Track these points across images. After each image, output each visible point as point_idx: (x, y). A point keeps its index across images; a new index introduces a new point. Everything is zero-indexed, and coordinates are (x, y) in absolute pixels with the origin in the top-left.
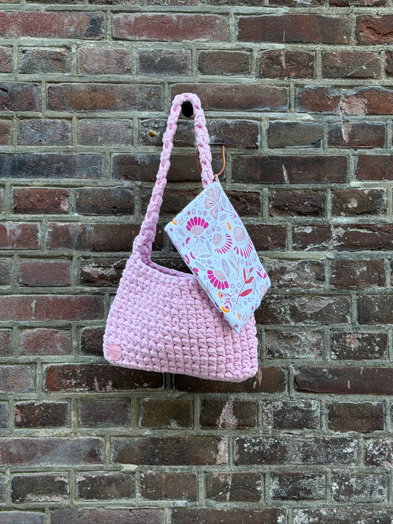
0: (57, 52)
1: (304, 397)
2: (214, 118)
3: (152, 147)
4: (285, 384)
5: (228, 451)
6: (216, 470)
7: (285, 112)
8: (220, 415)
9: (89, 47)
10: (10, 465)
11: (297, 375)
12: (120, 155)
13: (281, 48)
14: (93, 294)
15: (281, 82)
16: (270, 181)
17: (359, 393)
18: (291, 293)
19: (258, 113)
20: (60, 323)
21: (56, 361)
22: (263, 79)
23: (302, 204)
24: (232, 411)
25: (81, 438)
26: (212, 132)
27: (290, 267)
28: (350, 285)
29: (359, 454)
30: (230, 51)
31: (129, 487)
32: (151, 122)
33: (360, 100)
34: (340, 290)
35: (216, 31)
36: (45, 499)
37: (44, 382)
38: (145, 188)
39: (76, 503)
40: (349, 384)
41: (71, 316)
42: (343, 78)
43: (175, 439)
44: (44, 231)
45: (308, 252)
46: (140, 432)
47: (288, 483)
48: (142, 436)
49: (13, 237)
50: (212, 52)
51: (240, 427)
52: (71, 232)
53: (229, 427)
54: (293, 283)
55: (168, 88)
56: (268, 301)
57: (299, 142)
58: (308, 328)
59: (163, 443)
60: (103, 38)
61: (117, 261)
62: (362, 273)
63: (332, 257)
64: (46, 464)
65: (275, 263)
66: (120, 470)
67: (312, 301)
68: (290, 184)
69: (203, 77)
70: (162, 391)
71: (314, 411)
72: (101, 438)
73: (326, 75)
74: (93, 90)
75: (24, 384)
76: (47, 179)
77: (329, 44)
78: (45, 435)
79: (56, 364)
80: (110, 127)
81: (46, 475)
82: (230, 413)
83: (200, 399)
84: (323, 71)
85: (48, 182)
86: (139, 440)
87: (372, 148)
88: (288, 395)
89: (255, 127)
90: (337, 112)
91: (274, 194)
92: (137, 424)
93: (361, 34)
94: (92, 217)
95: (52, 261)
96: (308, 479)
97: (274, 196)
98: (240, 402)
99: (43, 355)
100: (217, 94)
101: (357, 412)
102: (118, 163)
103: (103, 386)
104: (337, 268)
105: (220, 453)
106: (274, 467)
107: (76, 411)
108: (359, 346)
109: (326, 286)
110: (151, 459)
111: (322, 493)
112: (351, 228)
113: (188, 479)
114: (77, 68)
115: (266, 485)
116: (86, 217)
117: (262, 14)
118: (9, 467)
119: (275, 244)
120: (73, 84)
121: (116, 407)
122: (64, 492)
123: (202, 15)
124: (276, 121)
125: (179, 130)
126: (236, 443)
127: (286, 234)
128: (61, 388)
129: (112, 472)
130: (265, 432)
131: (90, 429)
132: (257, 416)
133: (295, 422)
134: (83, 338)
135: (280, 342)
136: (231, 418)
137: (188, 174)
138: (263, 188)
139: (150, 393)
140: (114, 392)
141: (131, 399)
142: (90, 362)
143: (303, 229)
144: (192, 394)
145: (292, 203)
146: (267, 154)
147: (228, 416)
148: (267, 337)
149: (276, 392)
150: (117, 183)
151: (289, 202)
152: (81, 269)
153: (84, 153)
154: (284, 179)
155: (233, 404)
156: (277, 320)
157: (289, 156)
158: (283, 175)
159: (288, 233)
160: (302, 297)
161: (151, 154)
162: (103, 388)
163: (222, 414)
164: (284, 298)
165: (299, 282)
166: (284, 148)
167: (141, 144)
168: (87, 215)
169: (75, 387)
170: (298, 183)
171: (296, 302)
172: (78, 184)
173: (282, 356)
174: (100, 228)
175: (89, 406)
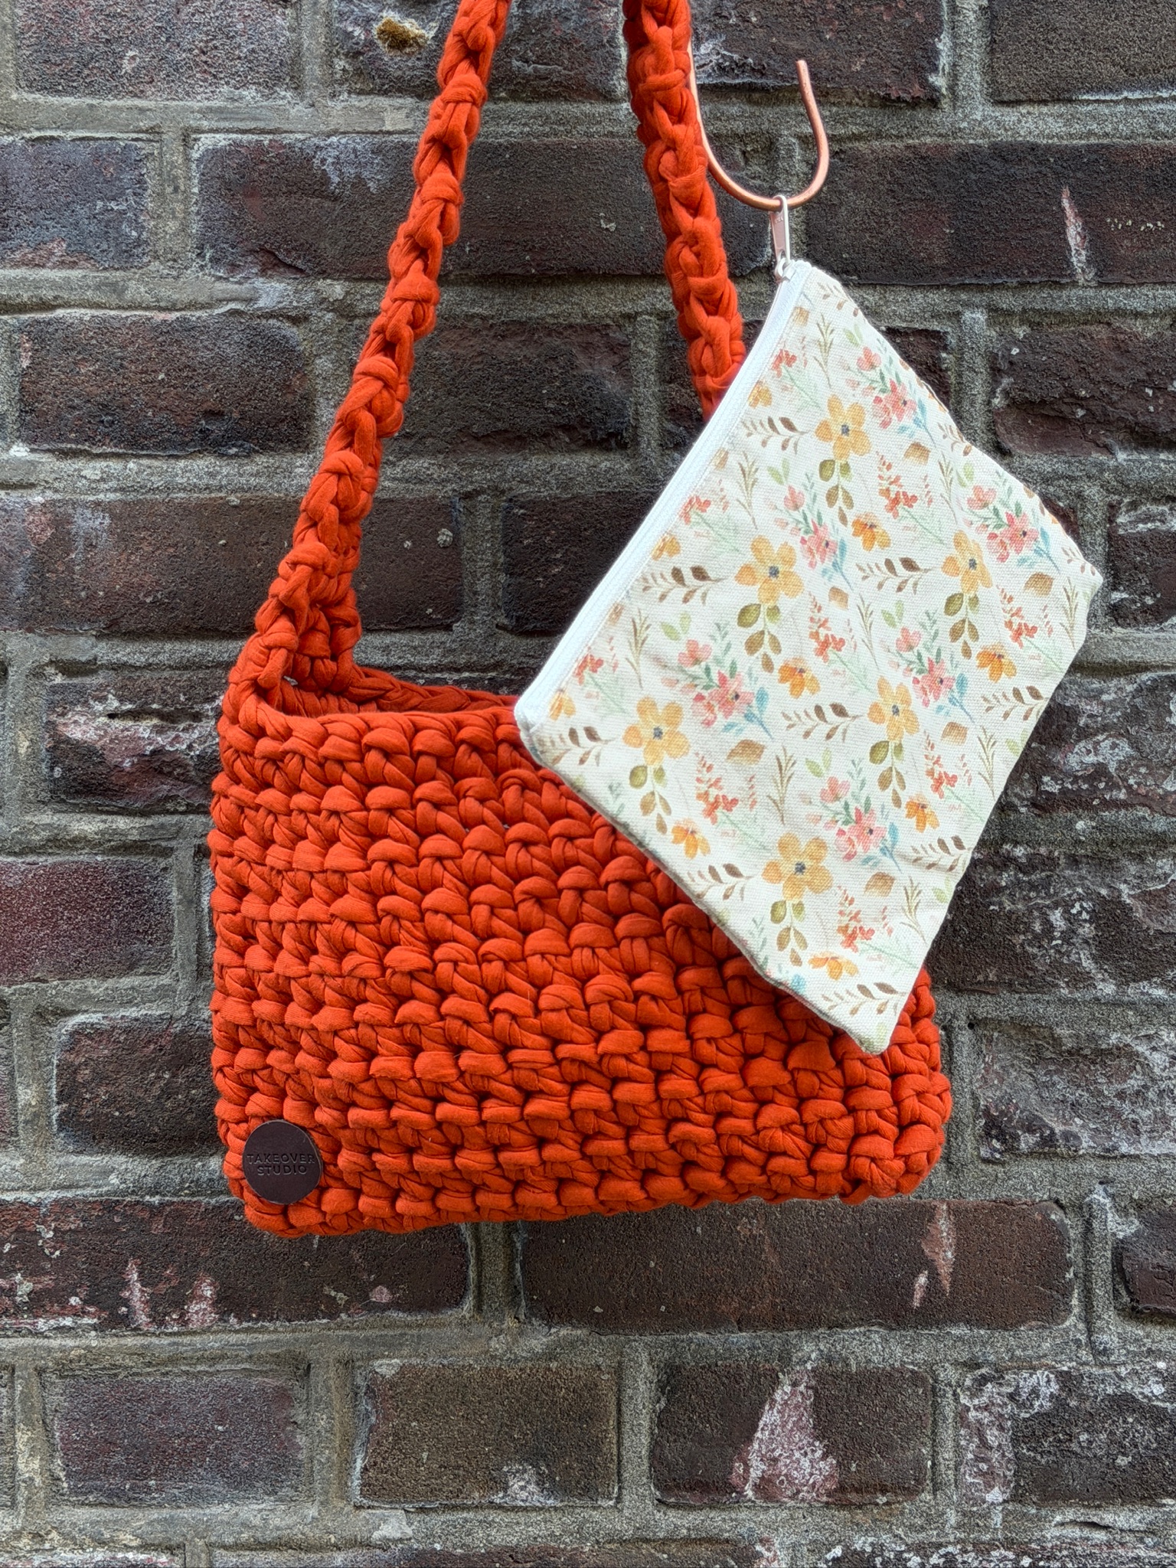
1: (1164, 1346)
3: (398, 102)
4: (1070, 1283)
8: (749, 1440)
11: (1126, 1240)
12: (237, 144)
14: (114, 850)
16: (997, 274)
18: (1100, 837)
23: (1157, 389)
24: (808, 1421)
25: (65, 1556)
26: (705, 20)
27: (1094, 708)
41: (6, 959)
43: (528, 1554)
46: (357, 1523)
48: (369, 1545)
51: (847, 1494)
53: (793, 1497)
54: (1109, 788)
56: (986, 876)
57: (1145, 70)
68: (1101, 285)
70: (462, 1324)
72: (162, 1559)
82: (801, 1429)
83: (651, 1361)
86: (354, 1560)
88: (1083, 1338)
91: (1016, 342)
92: (343, 1485)
94: (102, 464)
97: (1015, 351)
98: (850, 1377)
102: (228, 185)
103: (169, 1303)
107: (40, 1429)
116: (69, 466)
121: (238, 1406)
125: (537, 10)
130: (973, 1519)
131: (107, 1513)
132: (929, 1443)
133: (1117, 1468)
134: (67, 1070)
135: (1044, 1079)
136: (806, 1454)
137: (581, 241)
138: (960, 308)
139: (402, 1335)
140: (223, 1331)
141: (309, 1366)
142: (105, 1189)
143: (1162, 514)
144: (612, 1337)
145: (1110, 384)
146: (984, 135)
147: (789, 1443)
148: (980, 1053)
149: (1023, 1322)
150: (223, 291)
151: (1092, 380)
152: (51, 725)
153: (49, 133)
154: (1069, 264)
155: (813, 1383)
156: (1031, 974)
157: (1093, 141)
158: (1066, 240)
159: (1088, 539)
160: (1154, 855)
161: (391, 138)
162: (169, 1314)
163: (758, 1434)
164: (1062, 861)
165: (1139, 784)
166: (1070, 101)
167: (341, 84)
168: (75, 454)
169: (30, 1310)
170: (1141, 284)
171: (1125, 882)
172: (25, 297)
173: (1056, 1147)
174: (141, 522)
175: (100, 1399)
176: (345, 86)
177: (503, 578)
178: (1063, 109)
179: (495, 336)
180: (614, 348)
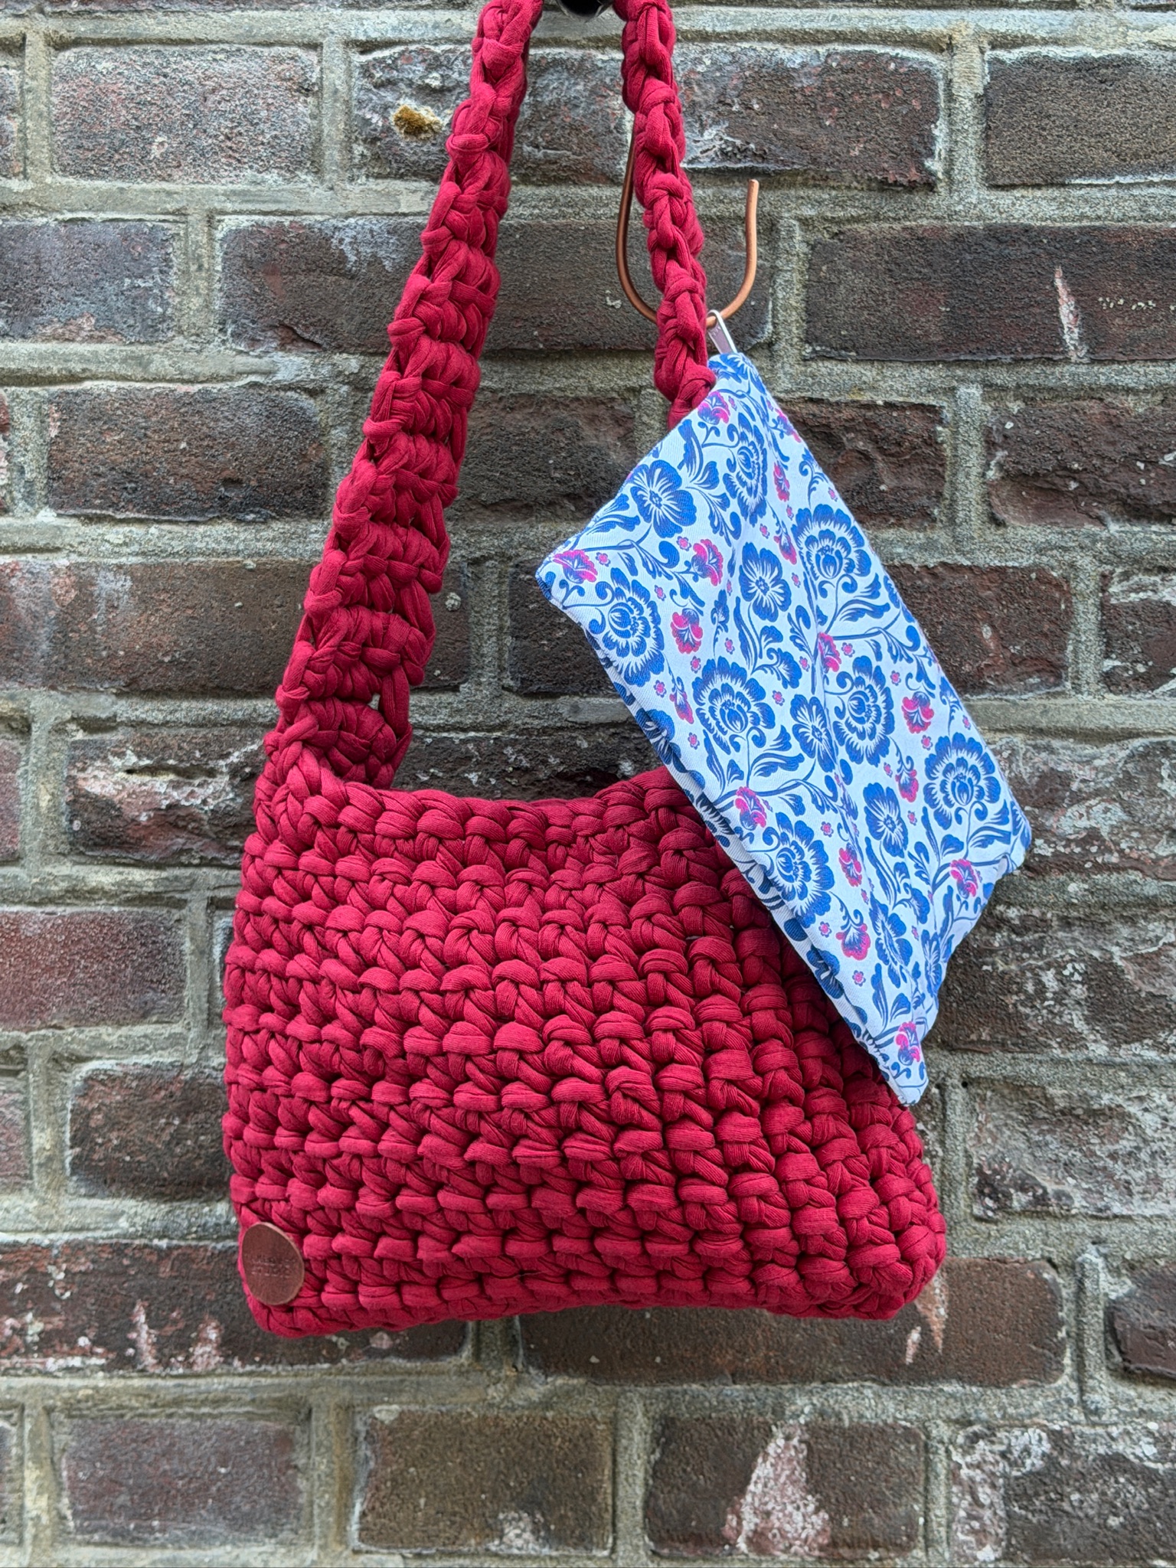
1: (1154, 1407)
2: (719, 37)
3: (413, 185)
4: (1062, 1342)
7: (1072, 5)
8: (742, 1491)
11: (1119, 1301)
12: (258, 225)
14: (129, 902)
16: (993, 352)
18: (1093, 900)
19: (935, 14)
23: (1148, 462)
24: (801, 1475)
26: (709, 108)
27: (1087, 773)
32: (409, 60)
41: (23, 1006)
45: (1175, 702)
51: (839, 1549)
52: (21, 603)
54: (1101, 852)
56: (980, 937)
57: (1136, 156)
61: (243, 742)
65: (1014, 752)
68: (1093, 362)
70: (461, 1372)
80: (210, 84)
82: (794, 1483)
83: (646, 1412)
88: (1075, 1398)
89: (921, 82)
91: (1011, 417)
92: (342, 1530)
94: (125, 529)
97: (1009, 425)
98: (843, 1432)
102: (249, 263)
103: (175, 1346)
107: (48, 1467)
116: (94, 531)
119: (1015, 662)
121: (240, 1449)
124: (1025, 51)
125: (547, 98)
127: (1069, 613)
131: (111, 1553)
132: (921, 1499)
133: (1109, 1528)
134: (81, 1116)
135: (1037, 1138)
136: (798, 1508)
137: (586, 317)
138: (955, 384)
139: (402, 1381)
140: (228, 1374)
141: (310, 1411)
142: (114, 1232)
143: (1154, 584)
144: (607, 1387)
145: (1102, 457)
146: (979, 218)
147: (782, 1497)
148: (973, 1111)
149: (1014, 1380)
150: (244, 364)
151: (1084, 454)
152: (71, 780)
153: (80, 215)
154: (1062, 341)
155: (807, 1436)
156: (1023, 1034)
157: (1085, 223)
158: (1058, 319)
159: (1081, 608)
160: (1145, 918)
161: (406, 219)
162: (175, 1356)
163: (751, 1487)
164: (1055, 923)
165: (1131, 848)
166: (1063, 185)
167: (360, 168)
168: (100, 519)
169: (39, 1351)
170: (1133, 361)
171: (1118, 944)
172: (55, 371)
173: (1048, 1205)
174: (161, 584)
175: (107, 1440)
176: (363, 171)
177: (509, 641)
178: (1056, 193)
179: (504, 409)
180: (620, 420)
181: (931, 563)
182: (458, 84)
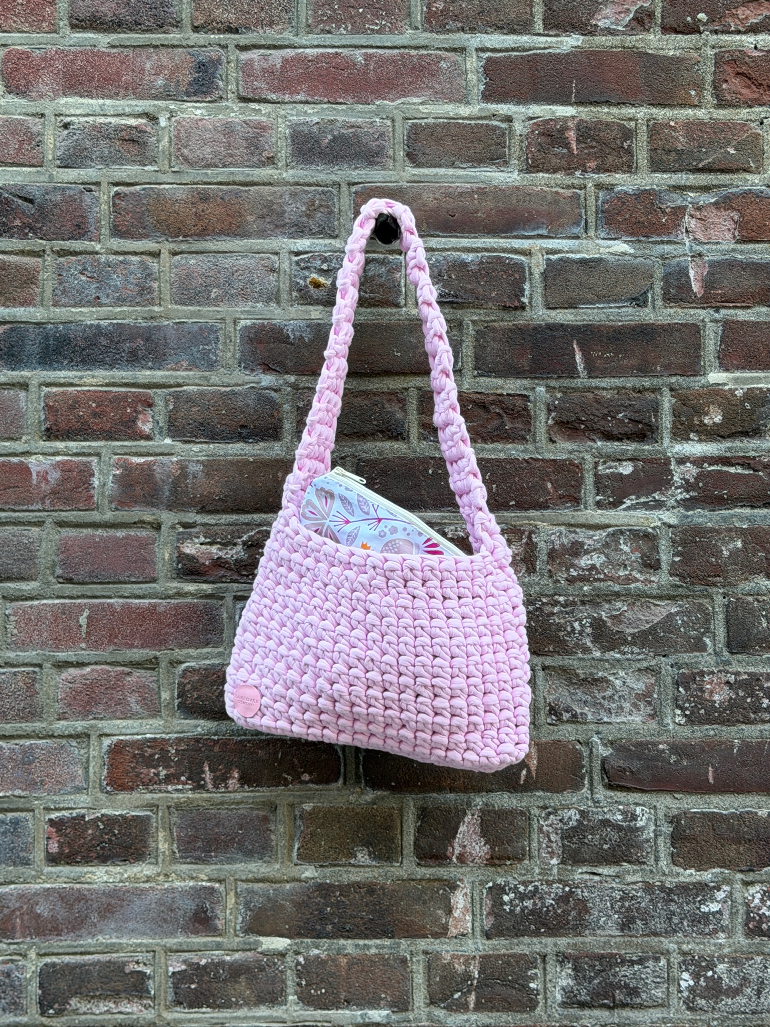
0: (131, 127)
1: (622, 800)
2: (438, 250)
3: (317, 308)
4: (584, 774)
5: (470, 910)
6: (448, 948)
7: (578, 238)
8: (454, 837)
9: (193, 116)
10: (36, 940)
11: (606, 757)
12: (254, 324)
13: (568, 115)
14: (201, 597)
15: (568, 180)
16: (549, 373)
17: (733, 792)
18: (593, 593)
19: (524, 241)
20: (137, 655)
21: (128, 731)
22: (534, 175)
23: (612, 417)
24: (478, 830)
25: (178, 884)
27: (590, 542)
28: (709, 576)
29: (733, 915)
30: (468, 122)
31: (273, 983)
32: (315, 259)
33: (724, 213)
34: (691, 587)
35: (440, 83)
36: (106, 1009)
37: (105, 772)
38: (304, 388)
39: (169, 1016)
40: (710, 774)
41: (158, 641)
42: (690, 171)
43: (365, 886)
44: (104, 474)
45: (626, 513)
46: (295, 871)
47: (592, 974)
48: (299, 880)
49: (43, 485)
50: (434, 124)
51: (494, 861)
52: (157, 475)
54: (597, 574)
55: (347, 193)
56: (547, 609)
57: (604, 296)
58: (627, 663)
59: (341, 895)
60: (221, 98)
61: (248, 531)
62: (734, 553)
63: (673, 521)
64: (107, 937)
65: (561, 533)
66: (255, 950)
67: (636, 608)
68: (589, 377)
69: (416, 171)
70: (338, 789)
71: (643, 829)
72: (217, 885)
73: (656, 166)
74: (201, 199)
75: (64, 777)
76: (112, 373)
77: (663, 105)
78: (105, 879)
79: (128, 737)
80: (235, 269)
81: (108, 959)
82: (476, 833)
83: (415, 806)
84: (651, 157)
85: (114, 378)
86: (294, 888)
87: (748, 307)
88: (589, 797)
89: (519, 267)
90: (680, 237)
91: (557, 399)
92: (290, 856)
93: (724, 86)
94: (200, 446)
95: (120, 533)
96: (633, 965)
97: (557, 402)
98: (495, 812)
99: (102, 719)
100: (444, 205)
101: (728, 829)
102: (250, 339)
103: (221, 780)
104: (684, 543)
105: (456, 915)
106: (563, 942)
107: (168, 831)
108: (731, 698)
109: (663, 579)
110: (318, 927)
111: (660, 994)
112: (710, 464)
113: (392, 967)
114: (170, 155)
115: (548, 978)
116: (187, 446)
117: (531, 50)
118: (34, 944)
119: (561, 497)
120: (162, 186)
121: (248, 823)
122: (144, 995)
123: (413, 52)
124: (560, 255)
125: (370, 274)
126: (488, 894)
127: (582, 477)
128: (138, 786)
129: (240, 953)
130: (545, 871)
131: (195, 866)
132: (527, 840)
133: (604, 850)
134: (181, 686)
135: (573, 691)
136: (477, 844)
137: (387, 360)
138: (535, 386)
139: (314, 794)
140: (243, 791)
141: (276, 807)
142: (196, 733)
143: (616, 466)
144: (399, 795)
145: (594, 415)
146: (543, 321)
147: (471, 839)
148: (547, 680)
149: (565, 790)
150: (248, 379)
151: (587, 414)
152: (178, 548)
153: (182, 320)
154: (577, 369)
155: (480, 814)
156: (566, 648)
157: (585, 323)
158: (575, 360)
159: (587, 475)
160: (615, 601)
161: (314, 321)
162: (221, 784)
163: (458, 835)
165: (608, 572)
166: (576, 308)
167: (295, 301)
168: (189, 442)
169: (165, 782)
170: (605, 377)
171: (604, 611)
172: (172, 382)
173: (577, 718)
174: (215, 468)
175: (193, 819)
178: (573, 311)
180: (400, 401)
181: (526, 458)
182: (334, 268)
